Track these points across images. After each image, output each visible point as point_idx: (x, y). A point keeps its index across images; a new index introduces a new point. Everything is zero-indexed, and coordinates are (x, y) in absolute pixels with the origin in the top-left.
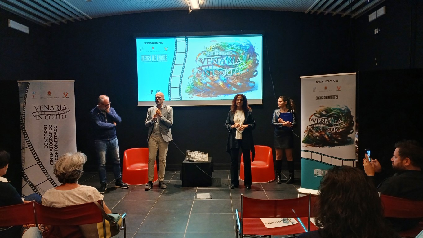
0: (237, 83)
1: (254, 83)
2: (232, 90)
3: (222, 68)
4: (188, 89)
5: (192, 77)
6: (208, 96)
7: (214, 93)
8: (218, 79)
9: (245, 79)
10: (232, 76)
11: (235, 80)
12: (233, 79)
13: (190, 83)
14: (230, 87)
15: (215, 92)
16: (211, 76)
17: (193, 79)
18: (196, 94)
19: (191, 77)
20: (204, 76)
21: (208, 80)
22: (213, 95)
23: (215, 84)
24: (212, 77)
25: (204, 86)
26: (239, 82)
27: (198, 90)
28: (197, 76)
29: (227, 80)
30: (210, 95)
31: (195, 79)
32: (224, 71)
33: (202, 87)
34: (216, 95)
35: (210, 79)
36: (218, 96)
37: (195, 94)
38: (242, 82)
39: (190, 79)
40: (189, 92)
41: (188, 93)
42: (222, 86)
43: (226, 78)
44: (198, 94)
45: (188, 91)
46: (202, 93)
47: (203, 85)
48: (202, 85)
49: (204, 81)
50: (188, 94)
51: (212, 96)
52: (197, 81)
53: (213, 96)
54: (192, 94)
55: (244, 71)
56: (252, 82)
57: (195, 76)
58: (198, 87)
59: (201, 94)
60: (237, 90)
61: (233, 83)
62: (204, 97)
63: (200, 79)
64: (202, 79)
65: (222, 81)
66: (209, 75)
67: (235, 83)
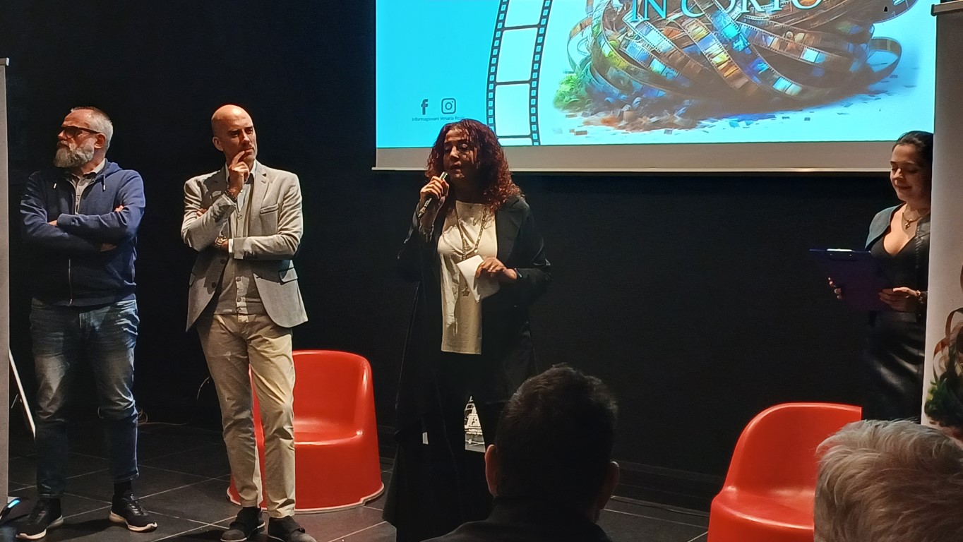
0: (800, 51)
1: (895, 47)
2: (776, 93)
4: (567, 88)
5: (588, 31)
6: (657, 125)
7: (681, 111)
8: (704, 33)
9: (846, 27)
10: (778, 17)
11: (790, 33)
12: (781, 32)
13: (578, 59)
14: (768, 78)
15: (686, 102)
16: (673, 17)
17: (591, 40)
18: (602, 115)
19: (583, 26)
20: (641, 19)
21: (657, 40)
22: (678, 119)
23: (692, 63)
24: (678, 24)
25: (635, 73)
26: (814, 47)
27: (610, 94)
28: (611, 23)
29: (753, 33)
30: (666, 117)
31: (597, 38)
33: (627, 76)
34: (691, 119)
35: (669, 34)
36: (704, 122)
37: (596, 113)
38: (831, 45)
39: (578, 37)
40: (571, 105)
41: (566, 107)
42: (726, 69)
43: (744, 27)
44: (609, 116)
45: (567, 98)
46: (626, 109)
47: (633, 67)
48: (627, 70)
49: (637, 50)
50: (567, 112)
51: (670, 126)
52: (607, 50)
53: (676, 126)
54: (584, 115)
56: (884, 44)
57: (598, 25)
58: (610, 77)
59: (622, 113)
60: (802, 92)
61: (783, 52)
62: (634, 129)
63: (620, 39)
64: (629, 34)
65: (727, 43)
66: (664, 17)
67: (791, 50)
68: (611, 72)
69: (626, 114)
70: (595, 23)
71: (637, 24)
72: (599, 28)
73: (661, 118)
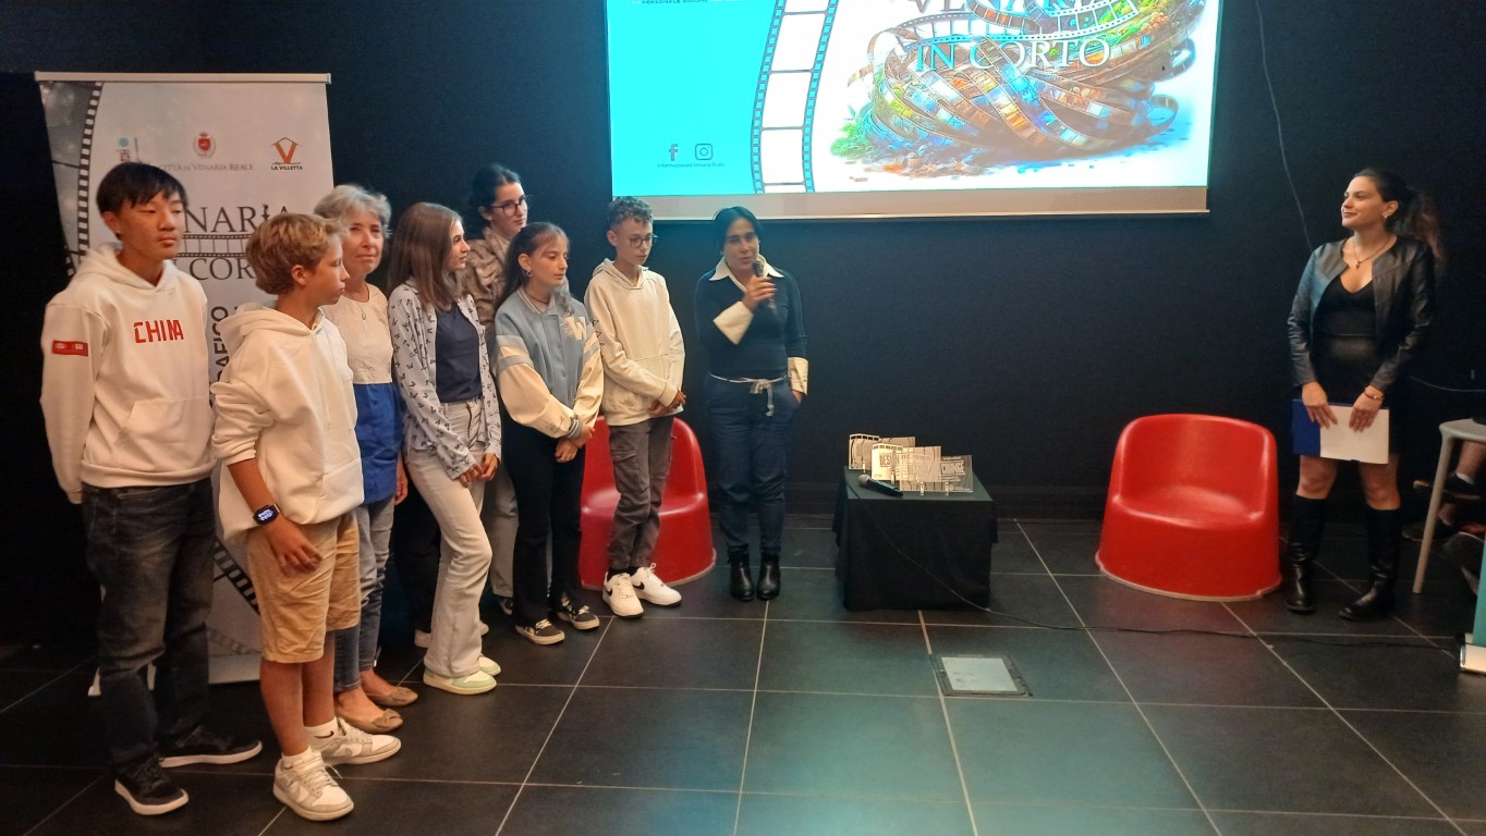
0: (1085, 105)
1: (1173, 104)
2: (1062, 143)
3: (1015, 32)
4: (845, 135)
5: (869, 78)
6: (943, 172)
7: (969, 158)
8: (993, 85)
9: (1129, 85)
10: (1065, 73)
11: (1076, 89)
12: (1067, 87)
13: (858, 106)
14: (1052, 128)
15: (974, 150)
16: (961, 68)
17: (872, 87)
18: (885, 162)
19: (862, 73)
20: (926, 69)
21: (945, 90)
22: (965, 167)
23: (980, 113)
24: (966, 76)
25: (921, 121)
26: (1099, 102)
27: (893, 142)
28: (894, 72)
29: (1041, 87)
30: (952, 164)
31: (879, 85)
32: (1027, 44)
33: (911, 124)
34: (981, 165)
35: (956, 85)
36: (991, 170)
37: (877, 160)
38: (1115, 100)
39: (858, 84)
40: (849, 152)
41: (843, 154)
42: (1013, 120)
43: (1033, 81)
44: (891, 163)
45: (845, 145)
46: (909, 156)
47: (918, 116)
48: (912, 118)
49: (923, 99)
50: (845, 159)
51: (958, 172)
52: (889, 98)
53: (963, 173)
54: (865, 162)
55: (1129, 47)
56: (1162, 101)
57: (880, 73)
58: (892, 125)
59: (906, 160)
60: (1087, 143)
61: (1070, 106)
62: (919, 176)
63: (905, 87)
64: (914, 83)
65: (1016, 96)
66: (951, 68)
67: (1077, 104)
68: (894, 120)
69: (911, 161)
70: (876, 71)
71: (922, 73)
72: (881, 75)
73: (947, 165)
